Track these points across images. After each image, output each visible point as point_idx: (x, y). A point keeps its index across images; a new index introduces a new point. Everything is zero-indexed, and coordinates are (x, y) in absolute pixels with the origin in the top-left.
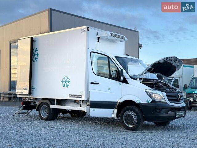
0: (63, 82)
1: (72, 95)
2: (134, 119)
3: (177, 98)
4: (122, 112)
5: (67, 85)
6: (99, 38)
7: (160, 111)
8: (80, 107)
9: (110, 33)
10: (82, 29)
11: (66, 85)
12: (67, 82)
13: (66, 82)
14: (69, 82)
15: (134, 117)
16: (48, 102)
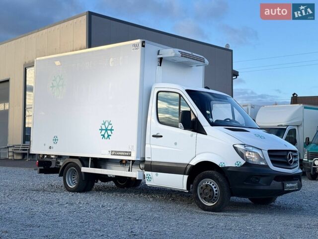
0: (102, 130)
1: (115, 151)
2: (215, 192)
3: (287, 159)
4: (195, 181)
5: (109, 136)
6: (161, 59)
7: (257, 180)
8: (129, 171)
9: (179, 52)
10: (134, 45)
11: (106, 136)
12: (109, 130)
13: (106, 130)
14: (111, 130)
15: (215, 189)
16: (77, 162)
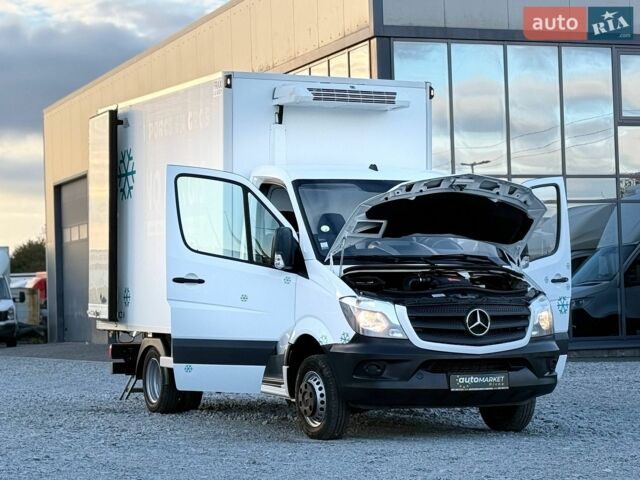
2: (319, 398)
3: (465, 325)
6: (281, 108)
7: (379, 371)
9: (310, 90)
10: (216, 84)
15: (318, 393)
